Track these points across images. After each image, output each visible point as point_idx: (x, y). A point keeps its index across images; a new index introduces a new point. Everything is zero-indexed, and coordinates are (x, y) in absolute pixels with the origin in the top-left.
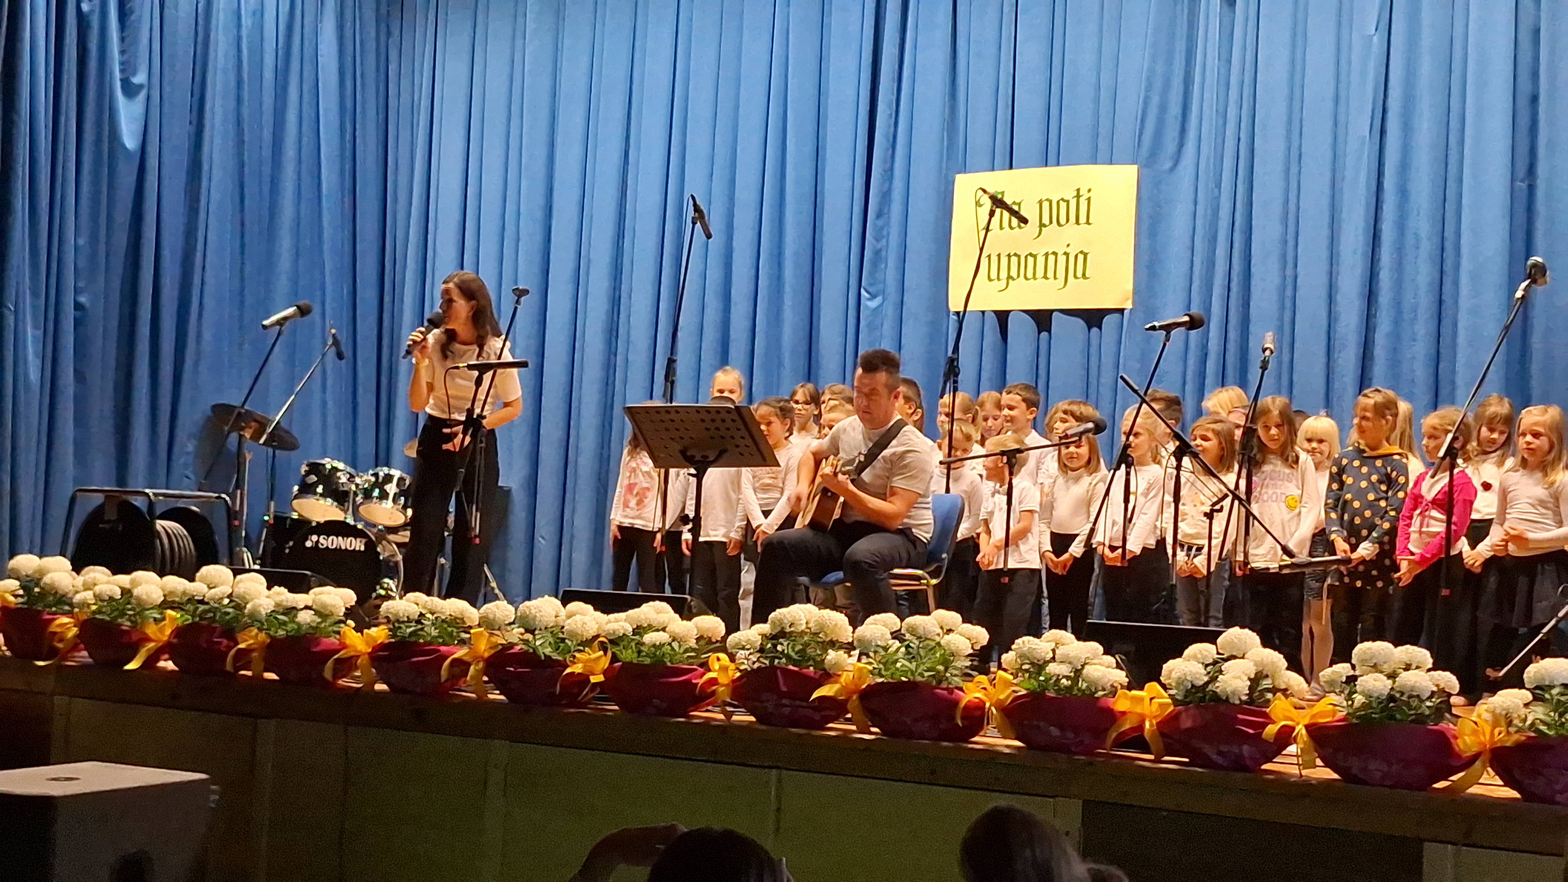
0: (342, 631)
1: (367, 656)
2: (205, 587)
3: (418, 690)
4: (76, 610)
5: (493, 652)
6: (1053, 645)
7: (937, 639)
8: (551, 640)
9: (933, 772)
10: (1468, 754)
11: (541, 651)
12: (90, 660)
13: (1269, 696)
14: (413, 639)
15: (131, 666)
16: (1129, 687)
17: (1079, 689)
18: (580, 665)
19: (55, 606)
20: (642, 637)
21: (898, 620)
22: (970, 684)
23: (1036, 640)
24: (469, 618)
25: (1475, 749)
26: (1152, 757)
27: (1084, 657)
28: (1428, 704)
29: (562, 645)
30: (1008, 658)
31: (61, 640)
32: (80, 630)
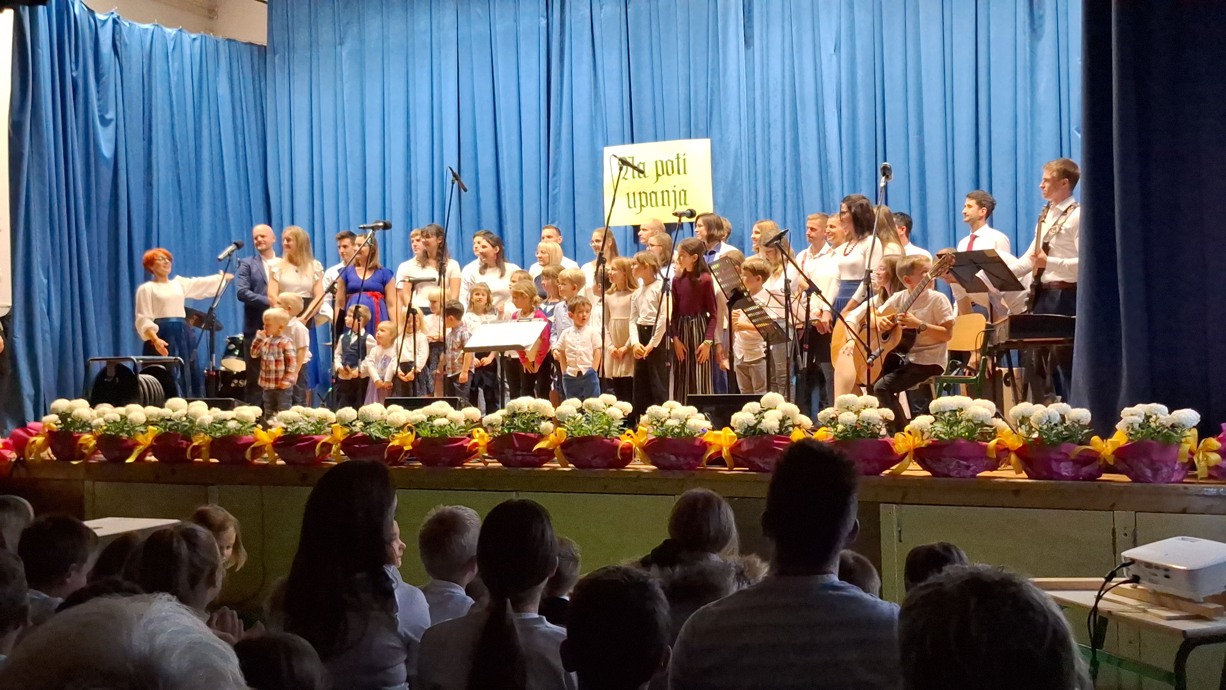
0: (255, 431)
1: (270, 446)
2: (171, 411)
3: (303, 462)
4: (94, 430)
5: (345, 437)
6: (669, 410)
7: (603, 411)
8: (380, 428)
9: (606, 487)
10: (901, 453)
11: (374, 434)
12: (105, 459)
13: (791, 429)
14: (297, 433)
15: (129, 461)
16: (713, 429)
17: (685, 433)
18: (398, 441)
19: (82, 428)
20: (432, 421)
21: (580, 402)
22: (623, 435)
23: (659, 407)
24: (330, 418)
25: (904, 450)
26: (727, 469)
27: (686, 415)
28: (879, 427)
29: (386, 431)
30: (644, 418)
31: (87, 448)
32: (97, 442)
